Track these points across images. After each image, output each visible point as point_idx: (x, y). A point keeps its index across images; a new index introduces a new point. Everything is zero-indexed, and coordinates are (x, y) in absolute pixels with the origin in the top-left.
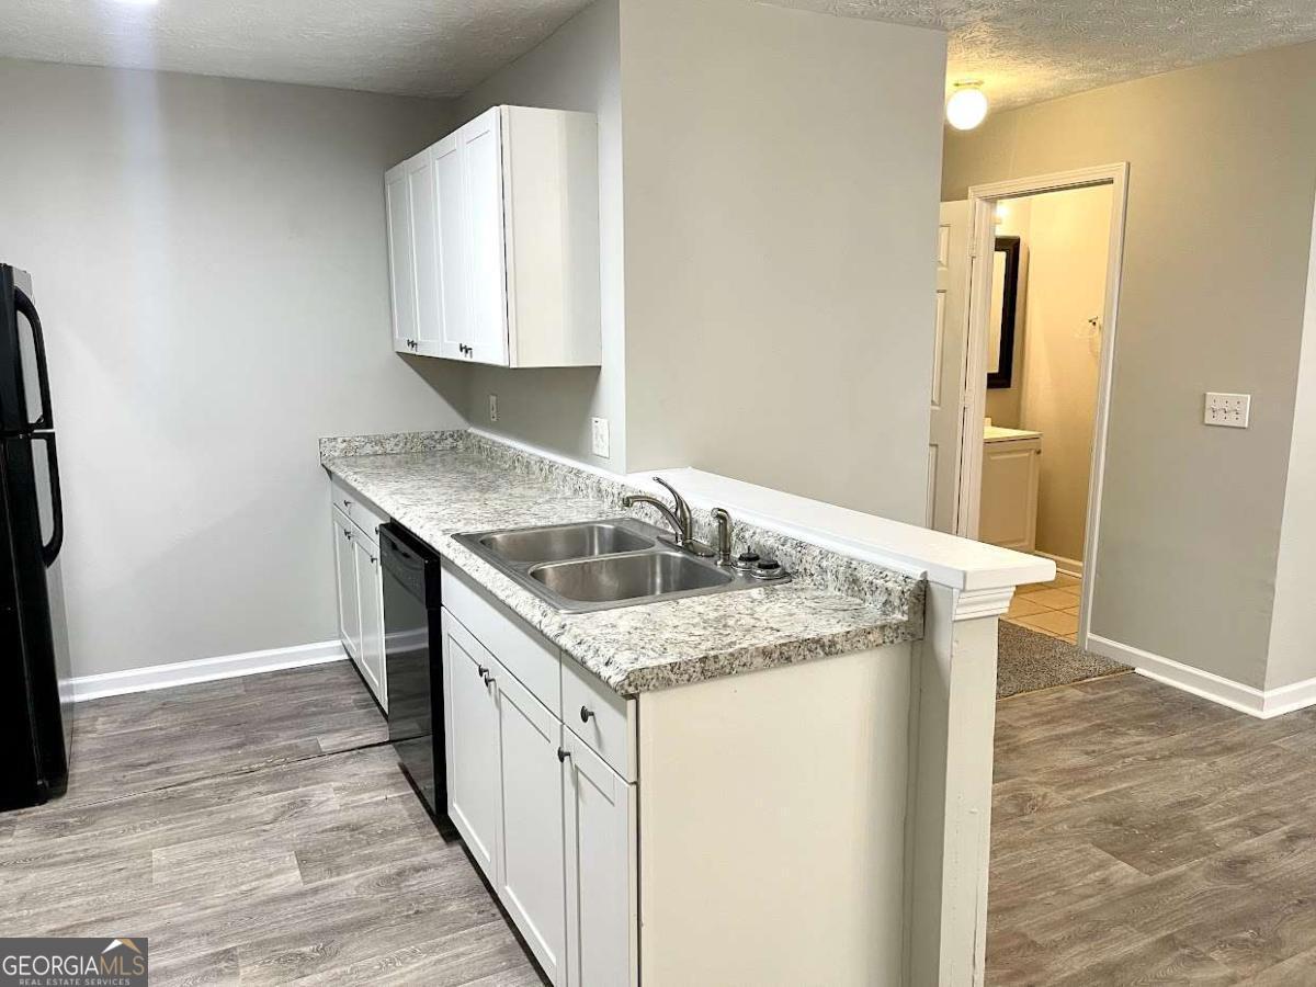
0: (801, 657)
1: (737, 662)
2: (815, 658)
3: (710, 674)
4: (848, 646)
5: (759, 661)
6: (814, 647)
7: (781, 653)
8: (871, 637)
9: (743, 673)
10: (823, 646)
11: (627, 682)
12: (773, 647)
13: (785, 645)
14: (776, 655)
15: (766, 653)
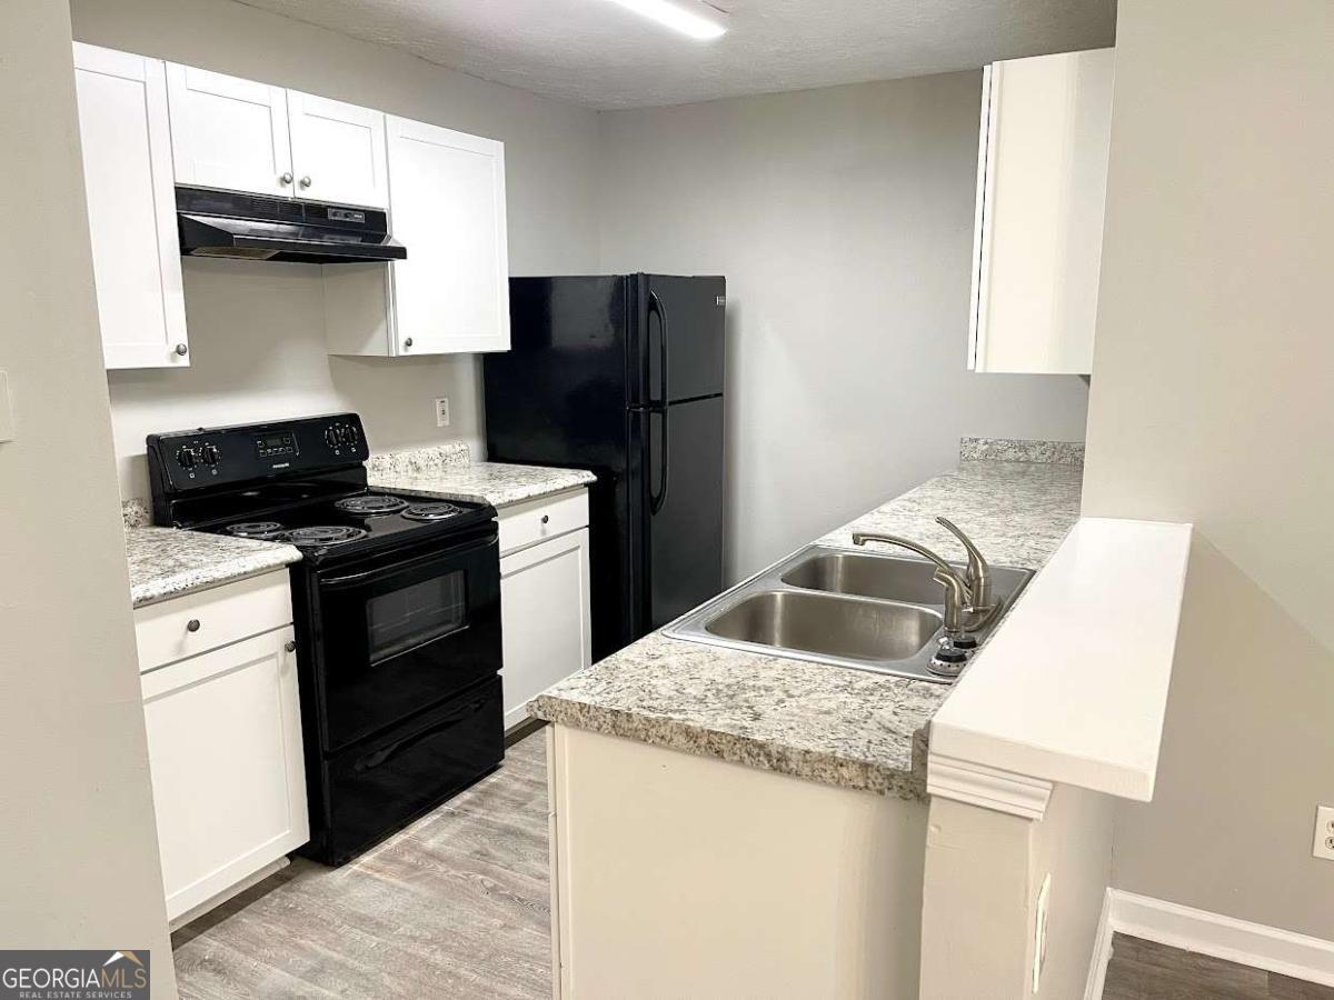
0: (736, 758)
1: (654, 730)
2: (757, 766)
3: (622, 732)
4: (807, 770)
5: (680, 740)
6: (756, 751)
7: (710, 742)
8: (844, 771)
9: (660, 746)
10: (768, 755)
11: (536, 705)
12: (699, 730)
13: (716, 733)
14: (703, 741)
15: (690, 734)
